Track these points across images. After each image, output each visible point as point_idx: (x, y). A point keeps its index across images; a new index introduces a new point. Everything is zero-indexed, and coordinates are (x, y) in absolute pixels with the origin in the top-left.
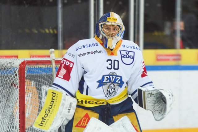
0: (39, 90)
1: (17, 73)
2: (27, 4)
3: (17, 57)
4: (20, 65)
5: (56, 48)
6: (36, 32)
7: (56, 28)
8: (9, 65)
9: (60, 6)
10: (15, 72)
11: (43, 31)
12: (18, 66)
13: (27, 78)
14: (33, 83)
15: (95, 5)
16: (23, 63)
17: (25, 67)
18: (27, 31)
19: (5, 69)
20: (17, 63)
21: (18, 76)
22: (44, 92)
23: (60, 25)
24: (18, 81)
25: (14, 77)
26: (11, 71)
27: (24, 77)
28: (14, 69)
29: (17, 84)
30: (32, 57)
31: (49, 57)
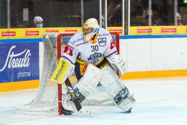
1: (56, 41)
3: (58, 31)
4: (58, 36)
5: (80, 26)
6: (69, 17)
7: (80, 14)
8: (52, 36)
9: (82, 2)
10: (55, 40)
11: (72, 16)
12: (57, 37)
13: (62, 44)
15: (102, 1)
16: (60, 35)
18: (64, 16)
20: (56, 35)
21: (57, 42)
23: (82, 13)
24: (57, 46)
25: (55, 43)
26: (53, 40)
27: (60, 43)
28: (54, 38)
29: (56, 47)
30: (66, 31)
31: (76, 31)
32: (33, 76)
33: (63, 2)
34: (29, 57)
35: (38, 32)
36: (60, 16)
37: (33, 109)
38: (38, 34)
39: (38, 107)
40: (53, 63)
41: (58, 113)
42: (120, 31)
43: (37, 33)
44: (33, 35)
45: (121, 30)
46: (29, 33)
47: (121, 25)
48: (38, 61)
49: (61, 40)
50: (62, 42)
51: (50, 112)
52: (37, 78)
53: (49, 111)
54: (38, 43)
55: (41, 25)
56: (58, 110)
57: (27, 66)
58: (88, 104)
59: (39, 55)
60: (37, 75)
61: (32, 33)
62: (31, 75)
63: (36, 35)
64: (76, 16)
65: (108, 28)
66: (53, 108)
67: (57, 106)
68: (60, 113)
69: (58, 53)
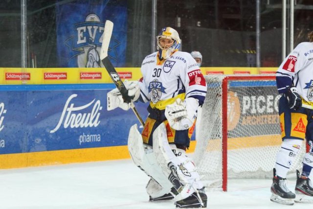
0: (241, 100)
1: (221, 86)
2: (232, 30)
3: (222, 72)
4: (223, 80)
5: (255, 66)
6: (239, 52)
8: (214, 80)
9: (258, 32)
10: (219, 85)
11: (243, 51)
12: (222, 81)
13: (229, 90)
15: (287, 30)
16: (226, 78)
17: (227, 81)
18: (232, 51)
19: (211, 83)
20: (221, 78)
21: (222, 89)
22: (244, 102)
23: (258, 47)
24: (221, 93)
25: (218, 90)
26: (216, 85)
27: (226, 89)
28: (218, 83)
29: (220, 95)
30: (235, 72)
31: (249, 73)
33: (231, 32)
36: (226, 52)
40: (216, 118)
41: (222, 189)
49: (228, 85)
50: (228, 87)
51: (210, 188)
53: (209, 185)
56: (222, 185)
58: (264, 177)
66: (216, 183)
67: (221, 179)
68: (225, 188)
69: (223, 104)
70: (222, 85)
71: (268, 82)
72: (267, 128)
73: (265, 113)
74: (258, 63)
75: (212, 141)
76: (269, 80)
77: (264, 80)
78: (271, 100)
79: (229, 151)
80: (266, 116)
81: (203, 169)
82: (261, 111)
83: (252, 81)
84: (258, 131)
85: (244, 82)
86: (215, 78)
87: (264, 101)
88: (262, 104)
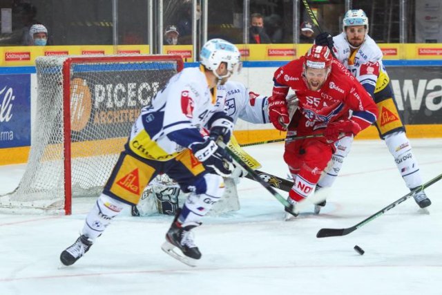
0: (92, 91)
1: (61, 71)
3: (67, 53)
4: (64, 63)
6: (89, 25)
7: (111, 21)
8: (52, 63)
10: (59, 70)
11: (96, 23)
12: (62, 64)
13: (73, 77)
14: (85, 83)
16: (68, 61)
17: (69, 64)
18: (80, 24)
19: (48, 67)
20: (61, 60)
21: (62, 75)
23: (115, 18)
24: (62, 81)
25: (58, 76)
26: (55, 69)
27: (69, 76)
28: (57, 67)
29: (61, 84)
30: (84, 52)
31: (103, 52)
32: (19, 138)
34: (11, 102)
35: (29, 53)
36: (73, 24)
37: (15, 203)
38: (29, 59)
39: (26, 201)
40: (55, 114)
41: (64, 211)
42: (188, 54)
43: (27, 56)
44: (18, 59)
45: (190, 52)
46: (11, 56)
47: (190, 43)
48: (28, 110)
49: (71, 70)
50: (72, 73)
51: (47, 210)
52: (26, 142)
53: (47, 207)
54: (29, 76)
55: (44, 40)
56: (64, 206)
57: (7, 120)
59: (30, 99)
60: (27, 137)
61: (17, 56)
62: (15, 138)
63: (24, 59)
64: (103, 25)
65: (165, 46)
66: (56, 203)
67: (62, 198)
68: (68, 210)
69: (64, 95)
70: (63, 70)
71: (126, 65)
72: (125, 128)
73: (125, 107)
74: (115, 39)
75: (51, 146)
76: (127, 63)
77: (120, 63)
78: (133, 90)
79: (73, 160)
80: (127, 111)
81: (39, 184)
82: (120, 104)
83: (104, 63)
84: (111, 132)
85: (94, 65)
86: (53, 61)
87: (124, 90)
88: (122, 95)
